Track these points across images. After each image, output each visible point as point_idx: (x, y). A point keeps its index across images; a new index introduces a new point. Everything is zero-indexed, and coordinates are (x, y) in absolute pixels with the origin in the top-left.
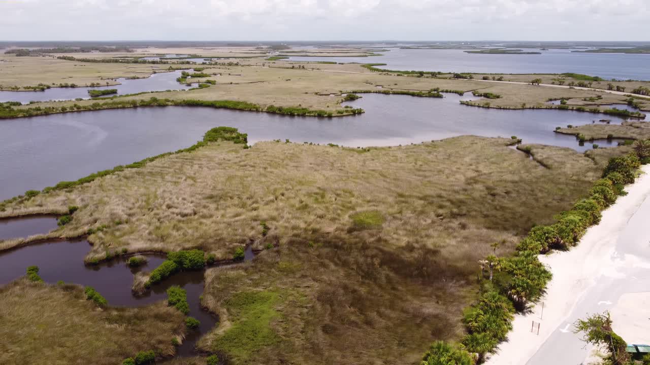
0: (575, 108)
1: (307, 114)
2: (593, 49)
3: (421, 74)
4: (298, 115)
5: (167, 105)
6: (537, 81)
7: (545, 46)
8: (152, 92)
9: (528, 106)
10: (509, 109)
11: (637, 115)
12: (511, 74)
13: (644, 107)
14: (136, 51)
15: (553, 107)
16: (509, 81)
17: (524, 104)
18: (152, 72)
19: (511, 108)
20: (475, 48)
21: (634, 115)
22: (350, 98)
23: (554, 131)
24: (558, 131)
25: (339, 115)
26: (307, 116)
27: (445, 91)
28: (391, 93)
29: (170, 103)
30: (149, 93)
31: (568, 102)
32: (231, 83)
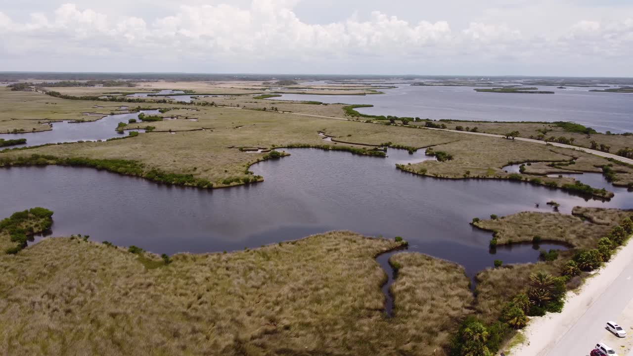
0: (529, 180)
1: (186, 184)
2: (615, 88)
3: (392, 120)
4: (177, 185)
5: (48, 164)
6: (515, 134)
7: (564, 83)
8: (59, 144)
9: (472, 175)
10: (447, 179)
11: (601, 195)
12: (496, 122)
13: (619, 180)
14: (139, 85)
15: (502, 177)
16: (484, 133)
17: (468, 173)
18: (110, 113)
19: (450, 177)
20: (490, 85)
21: (598, 195)
22: (272, 156)
23: (470, 224)
24: (475, 223)
25: (224, 185)
26: (188, 186)
27: (396, 146)
28: (330, 148)
29: (51, 162)
30: (55, 144)
31: (528, 168)
32: (170, 131)
